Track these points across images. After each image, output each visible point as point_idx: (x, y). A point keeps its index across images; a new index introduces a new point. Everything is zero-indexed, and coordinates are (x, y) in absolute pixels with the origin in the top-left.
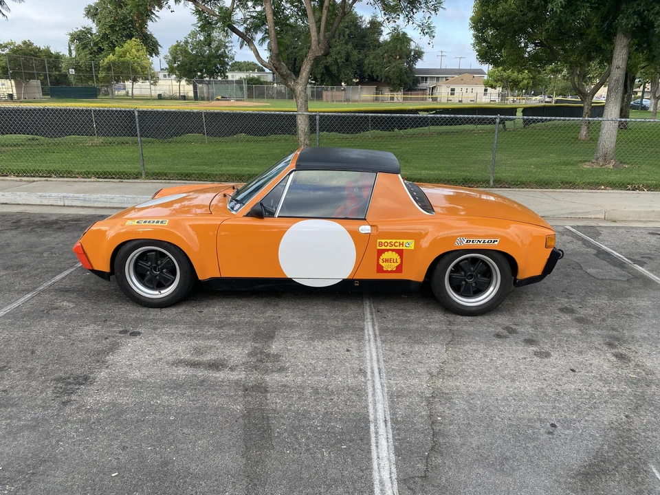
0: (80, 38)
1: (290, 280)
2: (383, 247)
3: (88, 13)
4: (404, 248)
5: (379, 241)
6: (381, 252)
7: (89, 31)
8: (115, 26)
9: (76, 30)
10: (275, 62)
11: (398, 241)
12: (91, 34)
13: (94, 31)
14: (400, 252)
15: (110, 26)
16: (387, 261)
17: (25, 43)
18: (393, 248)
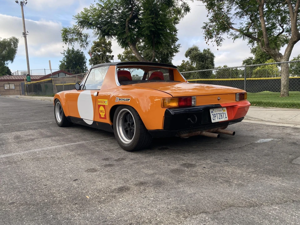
0: (247, 62)
1: (82, 120)
2: (99, 104)
3: (252, 52)
4: (105, 104)
5: (98, 100)
6: (99, 106)
7: (251, 58)
8: (263, 55)
9: (246, 59)
10: (266, 48)
11: (103, 100)
12: (252, 60)
13: (253, 58)
14: (104, 106)
15: (261, 55)
16: (101, 111)
17: (224, 66)
18: (102, 104)
